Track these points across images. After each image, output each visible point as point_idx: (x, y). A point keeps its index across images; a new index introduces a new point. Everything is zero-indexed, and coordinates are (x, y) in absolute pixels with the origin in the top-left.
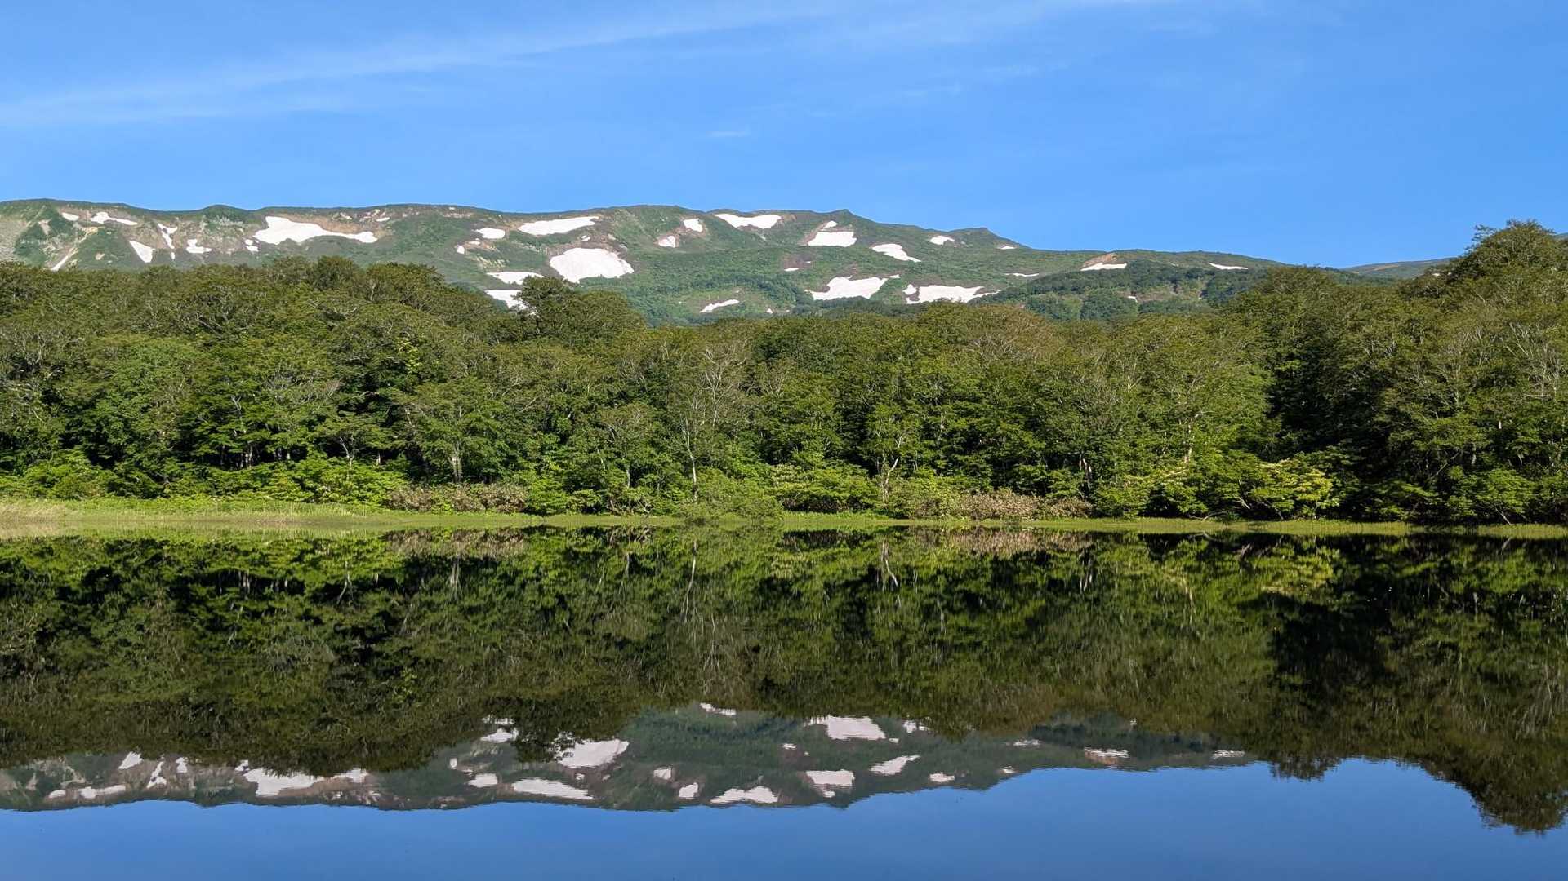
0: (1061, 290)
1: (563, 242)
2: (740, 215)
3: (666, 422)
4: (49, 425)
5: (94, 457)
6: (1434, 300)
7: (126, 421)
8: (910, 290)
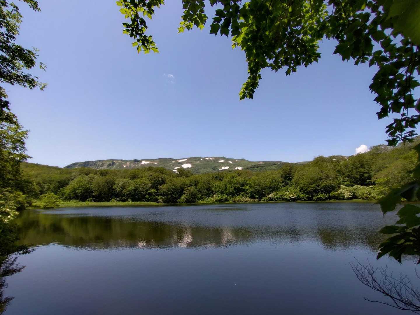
1: (183, 163)
2: (208, 158)
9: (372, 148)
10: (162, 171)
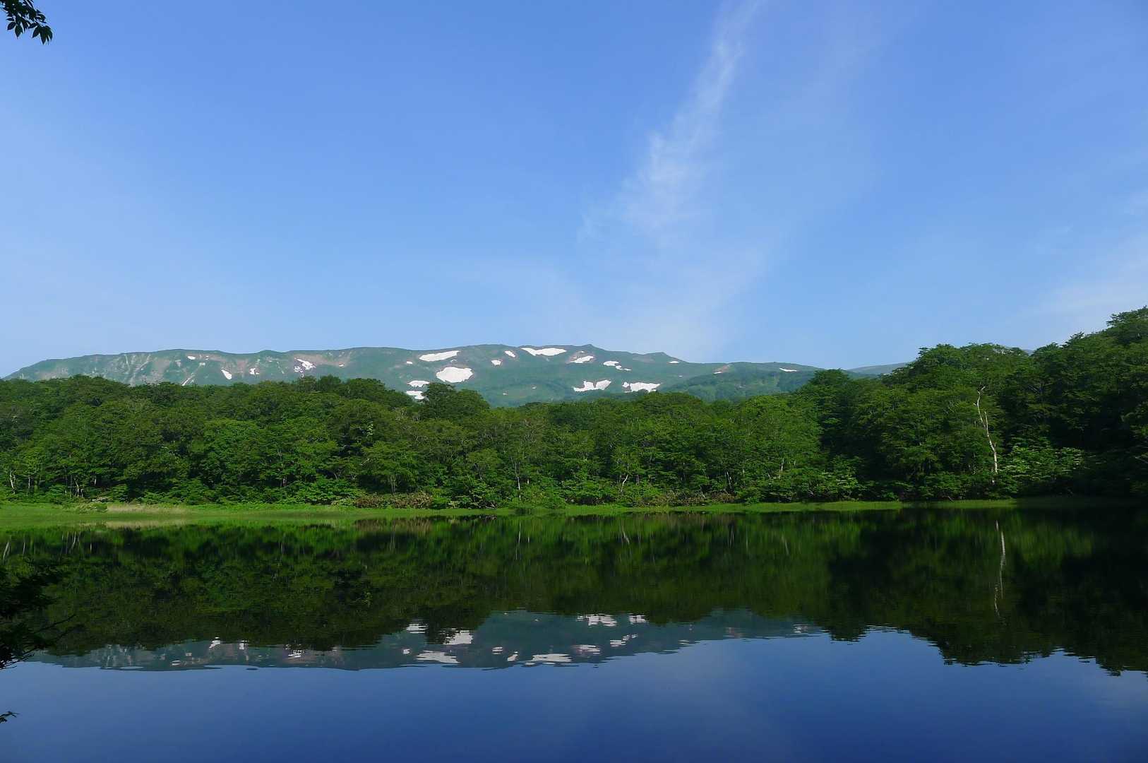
0: (704, 384)
1: (442, 364)
2: (536, 348)
3: (502, 458)
4: (182, 464)
5: (205, 481)
6: (902, 386)
7: (221, 462)
8: (626, 385)
9: (1116, 321)
10: (365, 390)
